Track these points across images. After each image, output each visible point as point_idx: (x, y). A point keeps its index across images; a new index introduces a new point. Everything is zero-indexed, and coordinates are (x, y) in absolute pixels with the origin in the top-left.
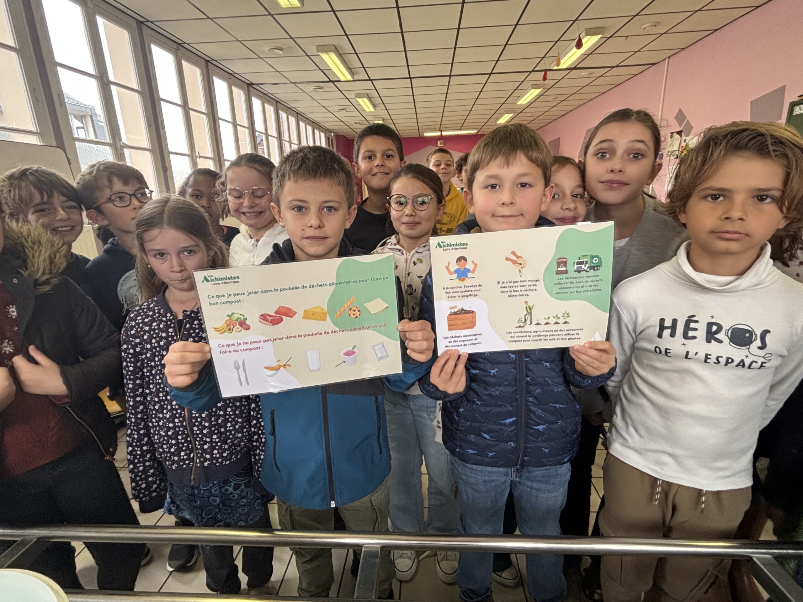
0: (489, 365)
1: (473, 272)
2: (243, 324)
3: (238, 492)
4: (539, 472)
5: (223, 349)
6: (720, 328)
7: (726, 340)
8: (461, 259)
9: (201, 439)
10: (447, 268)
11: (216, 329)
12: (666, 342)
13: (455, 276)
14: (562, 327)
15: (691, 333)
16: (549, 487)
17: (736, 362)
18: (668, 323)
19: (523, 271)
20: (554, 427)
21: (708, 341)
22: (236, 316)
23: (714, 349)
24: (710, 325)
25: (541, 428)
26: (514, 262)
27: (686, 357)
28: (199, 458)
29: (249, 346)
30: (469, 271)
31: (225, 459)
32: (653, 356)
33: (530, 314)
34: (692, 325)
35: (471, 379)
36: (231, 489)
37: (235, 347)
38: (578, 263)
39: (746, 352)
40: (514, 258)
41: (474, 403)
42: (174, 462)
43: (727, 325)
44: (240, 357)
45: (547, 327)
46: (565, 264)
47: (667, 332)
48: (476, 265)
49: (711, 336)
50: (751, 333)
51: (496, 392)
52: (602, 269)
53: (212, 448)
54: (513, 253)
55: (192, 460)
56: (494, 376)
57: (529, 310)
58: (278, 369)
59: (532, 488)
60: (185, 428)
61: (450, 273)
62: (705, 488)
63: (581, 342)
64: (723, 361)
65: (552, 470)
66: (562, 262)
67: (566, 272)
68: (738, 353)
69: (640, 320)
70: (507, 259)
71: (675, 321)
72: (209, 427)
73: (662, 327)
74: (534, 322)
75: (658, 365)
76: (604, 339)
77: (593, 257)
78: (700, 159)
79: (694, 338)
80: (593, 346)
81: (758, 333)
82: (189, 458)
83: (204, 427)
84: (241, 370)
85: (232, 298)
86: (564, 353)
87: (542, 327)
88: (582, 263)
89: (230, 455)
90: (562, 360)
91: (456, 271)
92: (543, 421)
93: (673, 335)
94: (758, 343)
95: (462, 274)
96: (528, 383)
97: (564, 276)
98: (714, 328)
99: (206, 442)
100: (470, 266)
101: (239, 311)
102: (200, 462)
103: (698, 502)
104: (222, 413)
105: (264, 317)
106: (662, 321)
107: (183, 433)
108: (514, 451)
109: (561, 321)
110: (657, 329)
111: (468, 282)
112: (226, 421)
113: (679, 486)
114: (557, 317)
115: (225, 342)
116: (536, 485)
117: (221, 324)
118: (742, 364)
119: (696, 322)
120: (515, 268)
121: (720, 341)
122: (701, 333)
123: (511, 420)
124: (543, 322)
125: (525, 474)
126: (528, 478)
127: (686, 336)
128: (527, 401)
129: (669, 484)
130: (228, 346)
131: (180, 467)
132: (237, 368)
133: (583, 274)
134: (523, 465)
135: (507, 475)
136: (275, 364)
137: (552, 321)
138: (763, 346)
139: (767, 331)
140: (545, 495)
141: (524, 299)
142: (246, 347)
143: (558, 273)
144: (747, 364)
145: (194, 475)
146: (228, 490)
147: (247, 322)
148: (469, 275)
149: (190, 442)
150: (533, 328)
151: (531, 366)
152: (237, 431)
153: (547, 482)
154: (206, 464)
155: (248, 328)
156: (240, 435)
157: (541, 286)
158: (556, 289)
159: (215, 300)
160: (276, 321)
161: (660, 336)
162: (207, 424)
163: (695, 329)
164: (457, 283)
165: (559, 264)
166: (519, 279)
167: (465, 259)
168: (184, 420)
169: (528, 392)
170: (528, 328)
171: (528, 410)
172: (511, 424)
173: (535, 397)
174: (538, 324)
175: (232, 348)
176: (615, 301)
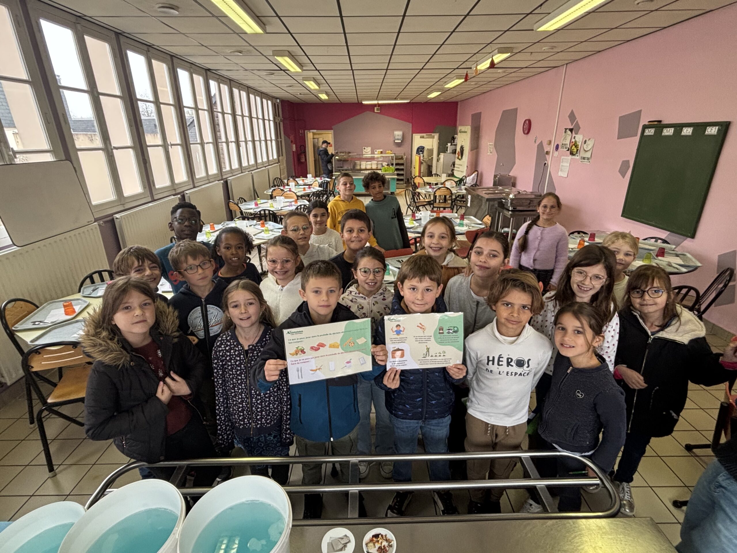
0: (410, 375)
1: (403, 331)
2: (303, 351)
3: (276, 439)
4: (434, 422)
5: (293, 363)
6: (512, 360)
7: (514, 365)
8: (398, 326)
9: (256, 413)
10: (392, 329)
11: (291, 354)
12: (491, 367)
13: (395, 333)
14: (442, 358)
15: (501, 363)
16: (439, 428)
17: (519, 374)
18: (491, 359)
19: (425, 332)
20: (440, 401)
21: (508, 366)
22: (300, 348)
23: (510, 369)
24: (508, 359)
25: (434, 402)
26: (421, 328)
27: (499, 374)
28: (255, 423)
29: (304, 361)
30: (401, 331)
31: (268, 424)
32: (486, 372)
33: (428, 351)
34: (501, 359)
35: (402, 380)
36: (272, 438)
37: (298, 362)
38: (448, 330)
39: (522, 370)
40: (421, 326)
41: (402, 391)
42: (241, 425)
43: (514, 359)
44: (299, 366)
45: (436, 358)
46: (442, 329)
47: (491, 363)
48: (404, 329)
49: (509, 364)
50: (523, 361)
51: (413, 387)
52: (458, 333)
53: (262, 418)
54: (420, 324)
55: (250, 424)
56: (412, 380)
57: (428, 349)
58: (316, 370)
59: (431, 429)
60: (248, 408)
61: (393, 332)
62: (508, 426)
63: (451, 365)
64: (513, 374)
65: (440, 420)
66: (441, 329)
67: (443, 333)
68: (519, 370)
69: (479, 356)
70: (418, 326)
71: (494, 358)
72: (261, 408)
73: (489, 361)
74: (430, 355)
75: (488, 376)
76: (461, 363)
77: (454, 327)
78: (501, 288)
79: (502, 365)
80: (456, 366)
81: (526, 360)
82: (249, 423)
83: (258, 408)
84: (300, 372)
85: (299, 340)
86: (444, 369)
87: (434, 358)
88: (450, 329)
89: (271, 422)
90: (444, 372)
91: (396, 331)
92: (435, 399)
93: (493, 364)
94: (526, 365)
95: (398, 332)
96: (428, 382)
97: (442, 335)
98: (510, 360)
99: (258, 415)
100: (402, 329)
101: (301, 346)
102: (255, 425)
103: (505, 432)
104: (268, 399)
105: (312, 348)
106: (488, 357)
107: (247, 410)
108: (421, 413)
109: (442, 355)
110: (486, 361)
111: (401, 336)
112: (269, 404)
113: (498, 426)
114: (440, 353)
115: (293, 360)
116: (432, 427)
117: (293, 351)
118: (521, 374)
119: (502, 358)
120: (421, 331)
121: (512, 366)
122: (505, 363)
123: (420, 399)
124: (434, 355)
125: (426, 422)
126: (428, 424)
127: (499, 365)
128: (427, 390)
129: (493, 425)
130: (295, 361)
131: (244, 427)
132: (298, 371)
133: (450, 334)
134: (425, 419)
135: (418, 423)
136: (315, 368)
137: (438, 355)
138: (528, 367)
139: (529, 360)
140: (438, 432)
141: (426, 344)
142: (303, 361)
143: (440, 333)
144: (522, 374)
145: (253, 431)
146: (270, 439)
147: (305, 350)
148: (401, 333)
149: (250, 415)
150: (430, 358)
151: (429, 375)
152: (275, 408)
153: (438, 426)
154: (258, 426)
155: (305, 353)
156: (276, 410)
157: (432, 339)
158: (439, 340)
159: (292, 341)
160: (317, 349)
161: (488, 364)
162: (260, 406)
163: (502, 361)
164: (396, 336)
165: (440, 330)
166: (423, 335)
167: (400, 326)
168: (248, 404)
169: (428, 387)
170: (427, 358)
171: (428, 394)
172: (419, 401)
173: (431, 389)
174: (432, 356)
175: (296, 362)
176: (467, 346)
